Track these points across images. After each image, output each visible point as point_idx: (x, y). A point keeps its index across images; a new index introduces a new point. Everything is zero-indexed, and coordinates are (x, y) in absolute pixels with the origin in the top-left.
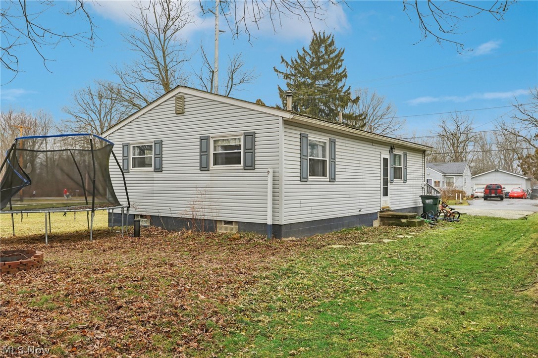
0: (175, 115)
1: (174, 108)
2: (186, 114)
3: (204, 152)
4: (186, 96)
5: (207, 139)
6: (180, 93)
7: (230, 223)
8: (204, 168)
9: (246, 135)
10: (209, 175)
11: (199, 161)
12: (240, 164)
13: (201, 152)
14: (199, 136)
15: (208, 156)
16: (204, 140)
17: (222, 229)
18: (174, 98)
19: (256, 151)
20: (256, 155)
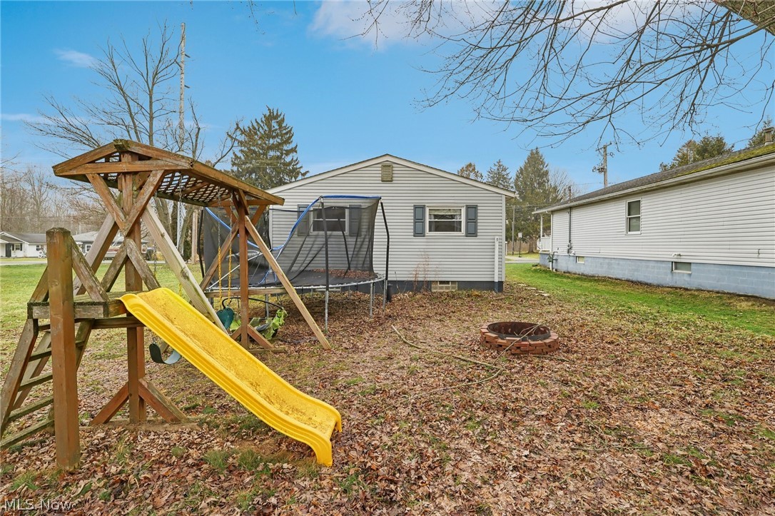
0: (380, 182)
1: (380, 175)
2: (394, 182)
3: (418, 220)
4: (394, 165)
5: (423, 207)
6: (387, 161)
7: (448, 282)
8: (419, 233)
9: (468, 207)
10: (425, 240)
11: (412, 227)
12: (460, 231)
13: (415, 219)
14: (413, 205)
15: (424, 223)
16: (419, 209)
17: (436, 289)
18: (380, 165)
19: (479, 221)
20: (479, 224)
